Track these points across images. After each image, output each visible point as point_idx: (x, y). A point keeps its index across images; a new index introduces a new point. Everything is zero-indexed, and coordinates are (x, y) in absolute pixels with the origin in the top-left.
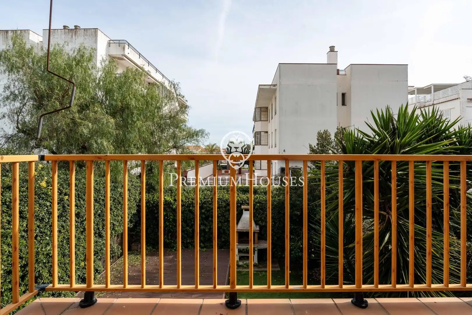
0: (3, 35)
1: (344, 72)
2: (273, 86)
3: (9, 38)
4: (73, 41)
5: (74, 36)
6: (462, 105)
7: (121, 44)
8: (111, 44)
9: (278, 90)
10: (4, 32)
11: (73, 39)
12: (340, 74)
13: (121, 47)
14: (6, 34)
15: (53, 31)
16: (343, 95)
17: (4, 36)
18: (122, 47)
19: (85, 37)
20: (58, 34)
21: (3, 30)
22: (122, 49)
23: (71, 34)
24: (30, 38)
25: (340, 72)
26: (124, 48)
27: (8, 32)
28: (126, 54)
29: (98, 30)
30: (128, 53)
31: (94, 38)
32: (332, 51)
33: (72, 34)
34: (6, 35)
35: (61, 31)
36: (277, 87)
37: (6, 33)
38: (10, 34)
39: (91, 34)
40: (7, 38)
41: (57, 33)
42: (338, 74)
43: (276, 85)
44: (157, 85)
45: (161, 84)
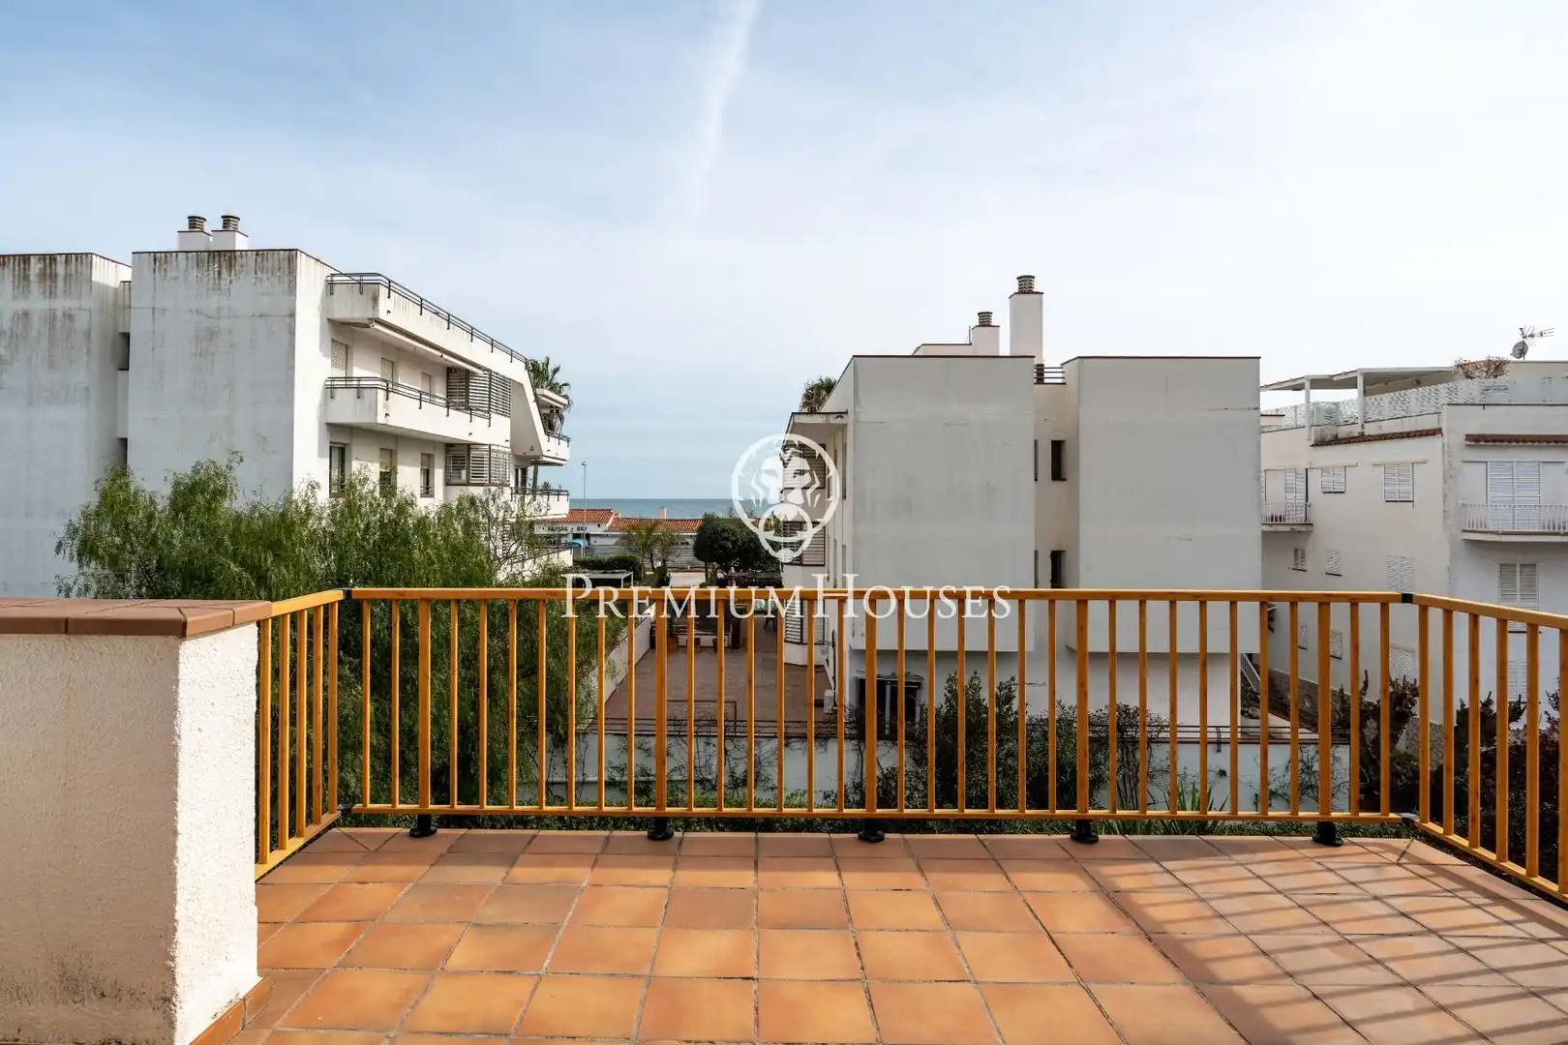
0: (14, 269)
1: (1060, 375)
2: (835, 416)
3: (32, 278)
4: (223, 286)
5: (225, 274)
6: (1449, 456)
7: (366, 285)
8: (336, 288)
9: (850, 429)
10: (17, 262)
11: (223, 282)
12: (1046, 381)
13: (368, 294)
14: (22, 266)
15: (164, 258)
16: (1057, 447)
17: (17, 273)
18: (371, 295)
19: (259, 274)
20: (177, 267)
21: (14, 256)
22: (370, 303)
23: (216, 265)
24: (93, 279)
25: (1046, 375)
26: (375, 299)
27: (29, 259)
28: (383, 316)
29: (299, 253)
30: (389, 312)
31: (287, 281)
32: (1025, 293)
33: (220, 266)
34: (25, 269)
35: (187, 257)
36: (849, 420)
37: (25, 263)
38: (35, 267)
39: (276, 266)
40: (26, 278)
41: (174, 263)
42: (1040, 380)
43: (846, 413)
44: (474, 374)
45: (488, 370)
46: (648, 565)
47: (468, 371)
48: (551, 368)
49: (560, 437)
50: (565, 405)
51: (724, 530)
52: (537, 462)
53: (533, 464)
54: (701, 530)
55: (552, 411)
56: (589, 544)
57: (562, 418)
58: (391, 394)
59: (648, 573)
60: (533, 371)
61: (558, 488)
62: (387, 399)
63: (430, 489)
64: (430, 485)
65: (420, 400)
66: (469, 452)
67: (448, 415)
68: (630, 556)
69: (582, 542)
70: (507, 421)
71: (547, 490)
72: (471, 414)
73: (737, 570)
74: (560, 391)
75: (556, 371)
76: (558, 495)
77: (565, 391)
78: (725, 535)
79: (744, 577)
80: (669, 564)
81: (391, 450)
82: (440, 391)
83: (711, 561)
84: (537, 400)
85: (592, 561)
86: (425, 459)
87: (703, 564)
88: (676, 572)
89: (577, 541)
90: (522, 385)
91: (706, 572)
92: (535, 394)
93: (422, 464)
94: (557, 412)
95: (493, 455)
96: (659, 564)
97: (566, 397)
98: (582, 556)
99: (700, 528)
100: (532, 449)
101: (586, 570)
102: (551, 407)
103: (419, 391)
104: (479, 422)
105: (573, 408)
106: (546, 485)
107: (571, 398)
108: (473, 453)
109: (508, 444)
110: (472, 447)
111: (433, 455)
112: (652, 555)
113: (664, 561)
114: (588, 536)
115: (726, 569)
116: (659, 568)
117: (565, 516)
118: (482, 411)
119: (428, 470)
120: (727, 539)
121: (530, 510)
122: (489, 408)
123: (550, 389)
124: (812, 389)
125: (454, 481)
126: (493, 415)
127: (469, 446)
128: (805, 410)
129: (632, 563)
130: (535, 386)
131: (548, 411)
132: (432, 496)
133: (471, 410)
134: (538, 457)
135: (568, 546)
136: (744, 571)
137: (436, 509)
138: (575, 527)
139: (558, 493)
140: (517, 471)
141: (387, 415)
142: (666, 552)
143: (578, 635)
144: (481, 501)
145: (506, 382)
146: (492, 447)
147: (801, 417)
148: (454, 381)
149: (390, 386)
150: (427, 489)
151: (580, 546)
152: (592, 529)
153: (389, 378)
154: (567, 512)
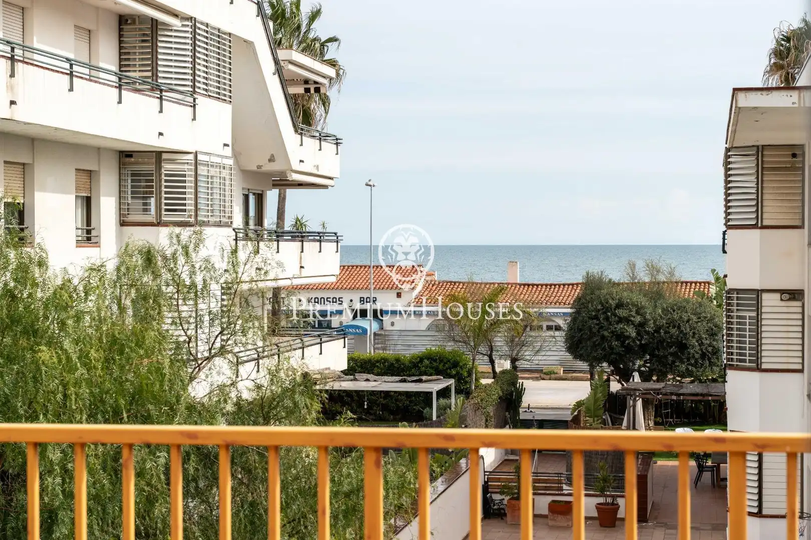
44: (167, 26)
45: (190, 19)
46: (482, 366)
47: (155, 23)
48: (306, 9)
49: (322, 137)
50: (331, 79)
51: (620, 305)
52: (283, 183)
53: (275, 185)
54: (580, 304)
55: (307, 90)
56: (382, 328)
57: (325, 101)
58: (19, 67)
59: (484, 381)
60: (274, 18)
61: (320, 229)
62: (12, 75)
63: (93, 233)
64: (93, 225)
65: (71, 75)
66: (159, 168)
67: (120, 102)
68: (453, 352)
69: (369, 325)
70: (227, 109)
71: (300, 234)
72: (161, 98)
73: (645, 378)
74: (322, 54)
75: (315, 15)
76: (320, 241)
77: (331, 52)
78: (622, 313)
79: (657, 392)
80: (521, 364)
81: (24, 164)
82: (108, 59)
83: (599, 360)
84: (279, 70)
85: (384, 360)
86: (84, 178)
87: (584, 366)
88: (537, 379)
89: (360, 322)
90: (252, 43)
91: (592, 378)
92: (276, 62)
93: (77, 189)
94: (317, 90)
95: (202, 170)
96: (507, 365)
97: (332, 63)
98: (369, 351)
99: (579, 299)
100: (272, 159)
101: (370, 376)
102: (306, 82)
103: (68, 60)
104: (176, 112)
105: (346, 80)
106: (298, 223)
107: (341, 63)
108: (167, 167)
109: (228, 151)
110: (164, 156)
111: (97, 173)
112: (491, 349)
113: (514, 361)
114: (377, 315)
115: (625, 376)
116: (504, 372)
117: (333, 279)
118: (181, 93)
119: (88, 200)
120: (627, 320)
121: (247, 273)
122: (194, 87)
123: (303, 51)
124: (788, 39)
125: (132, 218)
126: (200, 100)
127: (158, 156)
128: (774, 81)
129: (455, 365)
130: (275, 45)
131: (300, 90)
132: (97, 244)
133: (161, 91)
134: (283, 173)
135: (342, 332)
136: (658, 381)
137: (81, 273)
138: (356, 297)
139: (320, 237)
140: (246, 197)
141: (13, 103)
142: (516, 342)
143: (335, 494)
144: (165, 258)
145: (223, 39)
146: (200, 157)
147: (752, 96)
148: (132, 38)
149: (18, 51)
150: (89, 232)
151: (365, 331)
152: (386, 301)
153: (16, 38)
154: (337, 272)
